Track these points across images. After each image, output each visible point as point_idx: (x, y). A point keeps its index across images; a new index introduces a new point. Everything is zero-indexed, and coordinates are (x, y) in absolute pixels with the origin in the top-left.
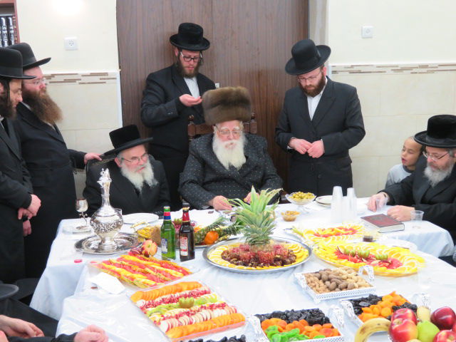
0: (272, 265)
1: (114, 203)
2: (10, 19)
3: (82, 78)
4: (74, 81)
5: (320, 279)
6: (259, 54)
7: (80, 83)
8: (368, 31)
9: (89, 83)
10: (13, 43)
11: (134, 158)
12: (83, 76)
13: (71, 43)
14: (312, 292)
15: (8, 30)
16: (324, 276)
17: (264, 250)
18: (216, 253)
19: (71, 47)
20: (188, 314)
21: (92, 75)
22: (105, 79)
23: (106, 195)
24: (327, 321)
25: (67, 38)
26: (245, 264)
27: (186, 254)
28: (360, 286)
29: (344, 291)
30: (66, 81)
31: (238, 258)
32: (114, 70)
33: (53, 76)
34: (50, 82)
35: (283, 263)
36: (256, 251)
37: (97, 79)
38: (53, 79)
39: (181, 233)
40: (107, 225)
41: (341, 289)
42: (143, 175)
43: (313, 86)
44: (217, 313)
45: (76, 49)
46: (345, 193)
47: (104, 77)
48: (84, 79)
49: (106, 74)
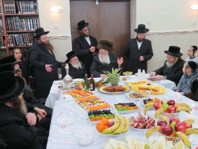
0: (119, 91)
1: (70, 74)
2: (37, 20)
4: (57, 39)
5: (133, 95)
6: (115, 30)
8: (149, 21)
9: (62, 39)
10: (38, 27)
11: (75, 60)
13: (56, 27)
14: (131, 99)
15: (37, 23)
16: (135, 94)
17: (116, 87)
18: (101, 89)
19: (56, 28)
20: (93, 104)
21: (63, 37)
22: (67, 38)
23: (67, 72)
24: (135, 105)
25: (55, 25)
26: (110, 92)
27: (92, 89)
28: (146, 97)
29: (141, 98)
30: (55, 39)
31: (108, 90)
32: (69, 35)
33: (51, 37)
35: (122, 91)
36: (114, 88)
37: (64, 38)
38: (51, 38)
39: (91, 83)
40: (68, 81)
41: (140, 97)
42: (79, 65)
44: (102, 104)
45: (58, 29)
46: (142, 71)
48: (60, 38)
49: (67, 36)
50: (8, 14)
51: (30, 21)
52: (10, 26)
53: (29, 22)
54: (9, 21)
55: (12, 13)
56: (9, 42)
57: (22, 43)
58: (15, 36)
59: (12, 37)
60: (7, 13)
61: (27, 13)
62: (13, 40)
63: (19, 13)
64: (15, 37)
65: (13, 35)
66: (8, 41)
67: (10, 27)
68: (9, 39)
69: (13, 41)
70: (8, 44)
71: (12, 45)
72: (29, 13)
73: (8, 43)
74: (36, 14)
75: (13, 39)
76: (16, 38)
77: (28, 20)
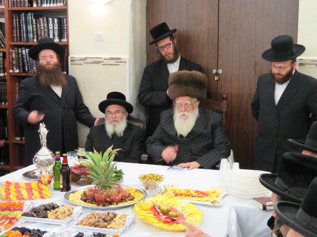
3: (104, 61)
6: (256, 47)
7: (103, 65)
9: (108, 65)
11: (109, 112)
12: (105, 59)
13: (99, 36)
19: (99, 39)
21: (111, 59)
22: (118, 62)
25: (97, 33)
27: (61, 187)
30: (94, 62)
32: (126, 56)
33: (86, 58)
34: (85, 63)
37: (113, 62)
38: (86, 61)
42: (115, 126)
43: (281, 75)
45: (102, 41)
47: (118, 61)
48: (106, 62)
49: (119, 59)
50: (16, 8)
51: (53, 23)
52: (17, 32)
53: (51, 25)
54: (16, 21)
55: (22, 5)
56: (13, 65)
57: (34, 68)
58: (24, 53)
59: (19, 53)
60: (14, 6)
61: (48, 5)
62: (19, 61)
63: (35, 5)
64: (22, 55)
65: (20, 51)
66: (11, 61)
67: (17, 34)
68: (13, 59)
69: (19, 63)
70: (10, 69)
71: (17, 71)
72: (52, 5)
73: (10, 66)
74: (65, 7)
75: (19, 58)
76: (25, 57)
77: (50, 19)
